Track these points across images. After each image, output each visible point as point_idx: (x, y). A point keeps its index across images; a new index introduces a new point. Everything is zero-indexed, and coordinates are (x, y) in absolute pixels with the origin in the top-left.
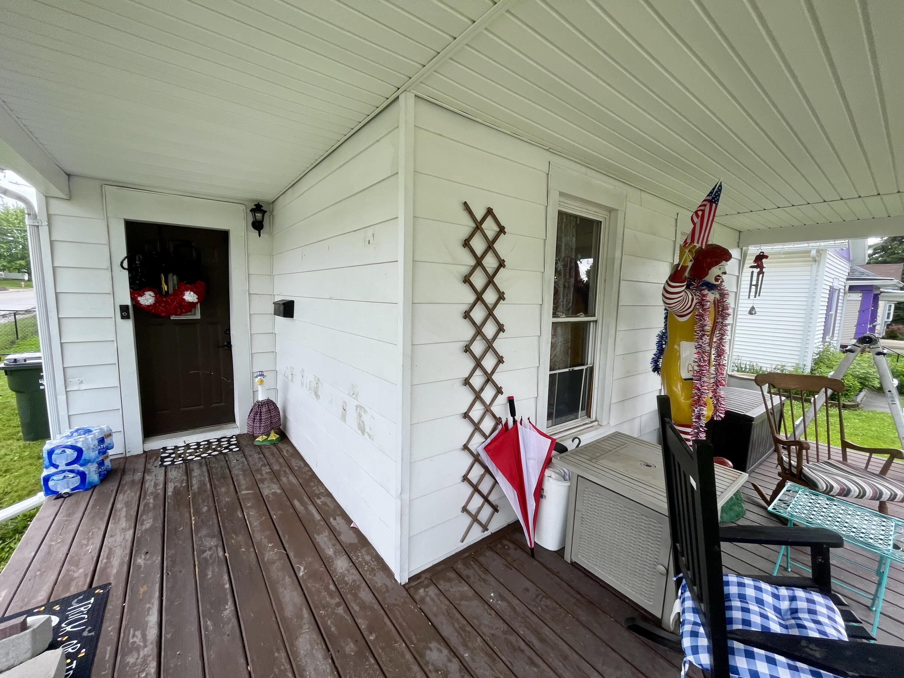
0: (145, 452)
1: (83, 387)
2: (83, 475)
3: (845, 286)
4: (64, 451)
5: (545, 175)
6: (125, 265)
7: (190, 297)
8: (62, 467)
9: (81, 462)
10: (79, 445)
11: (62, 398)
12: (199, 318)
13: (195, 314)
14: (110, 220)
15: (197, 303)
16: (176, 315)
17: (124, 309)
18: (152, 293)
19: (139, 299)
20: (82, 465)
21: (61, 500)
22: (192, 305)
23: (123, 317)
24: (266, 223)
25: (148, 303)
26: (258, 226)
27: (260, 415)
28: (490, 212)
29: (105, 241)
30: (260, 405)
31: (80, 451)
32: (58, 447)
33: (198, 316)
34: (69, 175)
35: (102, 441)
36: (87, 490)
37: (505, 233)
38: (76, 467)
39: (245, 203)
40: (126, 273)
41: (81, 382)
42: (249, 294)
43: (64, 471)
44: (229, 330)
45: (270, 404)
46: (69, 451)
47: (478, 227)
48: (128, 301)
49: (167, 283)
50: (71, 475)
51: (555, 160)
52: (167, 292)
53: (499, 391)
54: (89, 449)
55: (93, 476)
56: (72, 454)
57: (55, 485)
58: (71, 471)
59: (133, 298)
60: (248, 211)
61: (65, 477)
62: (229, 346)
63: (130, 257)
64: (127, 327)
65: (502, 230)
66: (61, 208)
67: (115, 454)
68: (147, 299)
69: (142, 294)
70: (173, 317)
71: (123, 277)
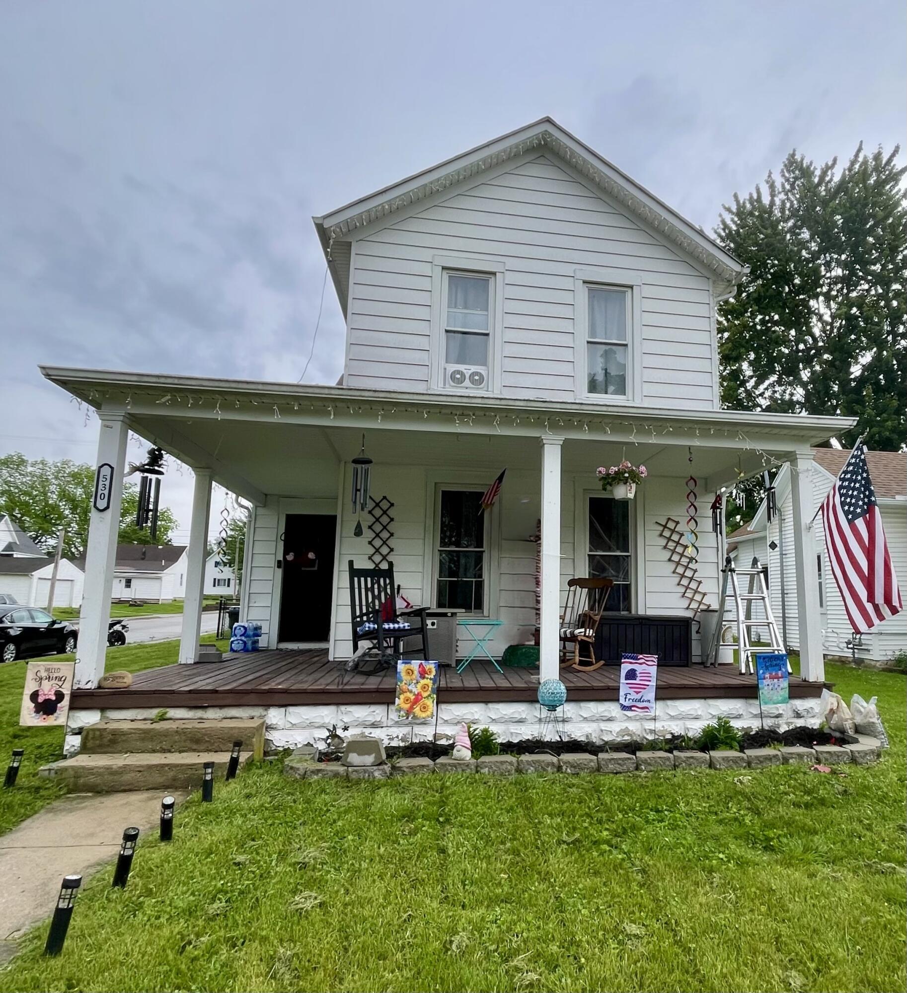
0: (277, 649)
1: (256, 605)
2: (245, 643)
4: (240, 629)
5: (424, 476)
6: (283, 538)
7: (311, 555)
8: (238, 637)
9: (246, 635)
10: (248, 627)
11: (246, 609)
13: (314, 567)
14: (281, 515)
15: (315, 560)
16: (305, 567)
17: (279, 562)
18: (293, 554)
19: (287, 557)
20: (246, 637)
21: (235, 652)
22: (313, 561)
23: (278, 567)
25: (290, 559)
28: (384, 498)
29: (276, 526)
31: (247, 631)
32: (239, 627)
33: (316, 568)
34: (266, 495)
35: (257, 629)
37: (394, 506)
38: (243, 638)
40: (283, 542)
41: (255, 602)
43: (238, 640)
46: (242, 629)
48: (281, 559)
50: (241, 642)
51: (429, 468)
54: (250, 631)
55: (250, 647)
56: (244, 631)
57: (234, 647)
58: (241, 640)
59: (284, 558)
61: (238, 643)
63: (285, 533)
64: (279, 572)
65: (392, 505)
66: (261, 511)
67: (263, 642)
68: (290, 557)
69: (288, 554)
70: (303, 569)
71: (281, 545)
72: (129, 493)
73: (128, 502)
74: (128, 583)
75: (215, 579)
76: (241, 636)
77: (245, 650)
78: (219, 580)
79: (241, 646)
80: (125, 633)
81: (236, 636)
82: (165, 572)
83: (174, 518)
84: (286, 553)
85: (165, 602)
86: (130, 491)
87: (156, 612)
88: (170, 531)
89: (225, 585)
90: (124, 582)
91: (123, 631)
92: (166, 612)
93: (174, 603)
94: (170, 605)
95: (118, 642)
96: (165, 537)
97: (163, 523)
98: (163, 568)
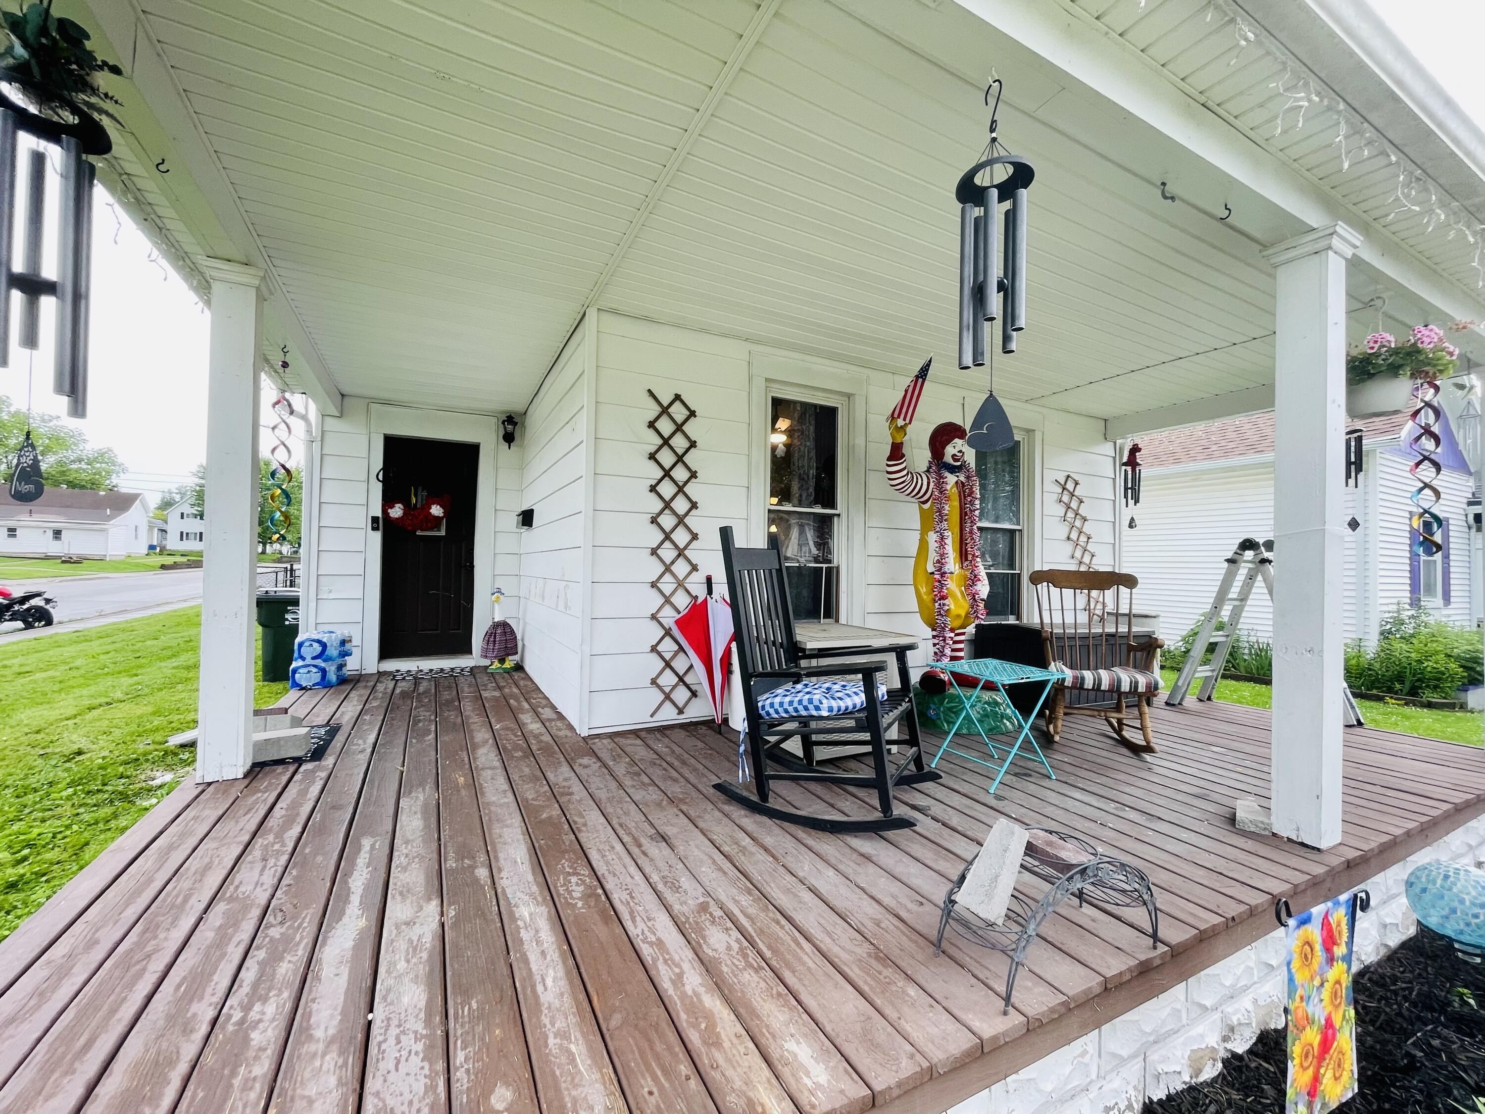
0: (378, 672)
1: (332, 596)
2: (324, 671)
3: (1466, 515)
4: (311, 645)
5: (747, 364)
6: (381, 477)
7: (436, 510)
8: (309, 661)
9: (324, 657)
10: (325, 640)
11: (313, 604)
12: (444, 534)
13: (439, 530)
14: (373, 435)
15: (442, 518)
16: (422, 530)
17: (375, 520)
18: (402, 507)
19: (389, 511)
20: (325, 661)
21: (304, 691)
22: (438, 519)
23: (374, 529)
24: (517, 435)
25: (396, 516)
26: (509, 438)
27: (495, 636)
28: (678, 397)
29: (365, 455)
30: (496, 625)
31: (324, 646)
32: (308, 640)
33: (443, 533)
34: (343, 395)
35: (343, 643)
36: (325, 687)
37: (695, 416)
38: (319, 662)
39: (499, 415)
40: (381, 484)
41: (330, 592)
42: (496, 510)
43: (309, 665)
44: (473, 549)
45: (504, 625)
46: (316, 645)
47: (665, 411)
48: (379, 514)
49: (416, 496)
50: (315, 670)
51: (755, 348)
52: (415, 505)
53: (695, 568)
54: (332, 645)
55: (332, 677)
56: (318, 648)
57: (300, 678)
58: (315, 666)
59: (385, 512)
60: (500, 423)
61: (309, 672)
62: (472, 567)
63: (386, 468)
64: (376, 538)
65: (692, 414)
66: (332, 424)
67: (352, 664)
68: (397, 512)
69: (392, 507)
70: (419, 533)
71: (377, 490)
72: (49, 427)
73: (50, 439)
74: (57, 534)
75: (182, 533)
76: (314, 658)
77: (324, 683)
78: (187, 534)
79: (316, 677)
80: (51, 610)
81: (303, 659)
82: (111, 522)
83: (120, 460)
84: (388, 501)
85: (114, 558)
86: (51, 424)
87: (102, 570)
88: (115, 475)
89: (195, 539)
90: (50, 534)
91: (48, 607)
92: (117, 570)
93: (129, 560)
94: (122, 562)
95: (40, 621)
96: (108, 482)
97: (103, 465)
98: (109, 518)
